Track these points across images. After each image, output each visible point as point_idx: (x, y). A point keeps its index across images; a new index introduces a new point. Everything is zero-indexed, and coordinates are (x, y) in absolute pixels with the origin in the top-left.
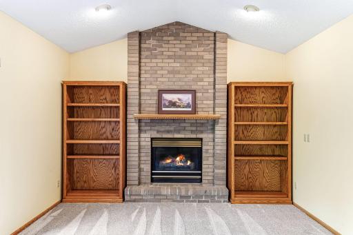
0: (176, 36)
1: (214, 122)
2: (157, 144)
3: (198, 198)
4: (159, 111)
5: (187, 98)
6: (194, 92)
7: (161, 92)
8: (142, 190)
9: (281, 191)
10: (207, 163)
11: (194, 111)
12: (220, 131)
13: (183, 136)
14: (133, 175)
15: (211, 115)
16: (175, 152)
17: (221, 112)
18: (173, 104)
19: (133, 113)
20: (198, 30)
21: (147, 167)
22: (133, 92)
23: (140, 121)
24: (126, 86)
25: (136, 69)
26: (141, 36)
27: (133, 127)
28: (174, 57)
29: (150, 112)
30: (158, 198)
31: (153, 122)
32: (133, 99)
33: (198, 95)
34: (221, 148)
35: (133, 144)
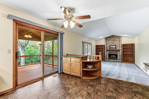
0: (112, 37)
1: (119, 50)
2: (109, 53)
3: (116, 62)
4: (110, 49)
5: (115, 46)
6: (116, 46)
7: (110, 46)
8: (107, 60)
9: (133, 62)
10: (118, 57)
11: (116, 48)
12: (121, 52)
13: (114, 53)
14: (106, 58)
15: (119, 49)
16: (113, 55)
17: (121, 49)
18: (112, 47)
19: (106, 49)
20: (116, 36)
21: (108, 57)
22: (106, 46)
23: (107, 50)
24: (104, 45)
25: (106, 43)
26: (107, 38)
27: (106, 51)
28: (112, 40)
29: (108, 49)
30: (109, 61)
31: (109, 50)
32: (106, 47)
33: (117, 46)
34: (121, 54)
35: (106, 53)
